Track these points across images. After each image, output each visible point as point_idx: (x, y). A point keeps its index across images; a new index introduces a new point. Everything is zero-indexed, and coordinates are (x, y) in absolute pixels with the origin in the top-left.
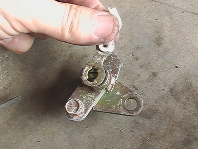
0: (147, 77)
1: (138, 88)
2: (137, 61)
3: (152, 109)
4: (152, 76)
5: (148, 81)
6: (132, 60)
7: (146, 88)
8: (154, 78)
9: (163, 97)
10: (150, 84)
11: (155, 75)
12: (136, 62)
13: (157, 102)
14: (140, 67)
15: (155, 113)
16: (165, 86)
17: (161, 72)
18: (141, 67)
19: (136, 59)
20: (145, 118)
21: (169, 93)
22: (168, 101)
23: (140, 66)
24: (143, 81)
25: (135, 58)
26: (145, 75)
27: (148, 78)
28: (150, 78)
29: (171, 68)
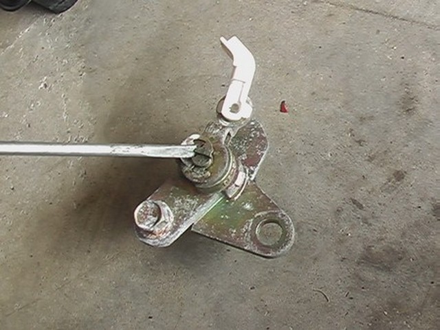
0: (383, 180)
1: (364, 205)
2: (360, 147)
3: (393, 250)
4: (393, 180)
5: (386, 189)
6: (349, 144)
7: (380, 204)
8: (399, 183)
9: (417, 225)
10: (389, 195)
11: (399, 176)
12: (358, 149)
13: (404, 234)
14: (368, 160)
15: (400, 259)
16: (422, 200)
17: (414, 169)
18: (371, 159)
19: (359, 142)
20: (378, 268)
21: (431, 215)
22: (429, 233)
23: (367, 158)
24: (373, 190)
25: (358, 140)
26: (379, 177)
27: (384, 182)
28: (390, 183)
29: (435, 161)
